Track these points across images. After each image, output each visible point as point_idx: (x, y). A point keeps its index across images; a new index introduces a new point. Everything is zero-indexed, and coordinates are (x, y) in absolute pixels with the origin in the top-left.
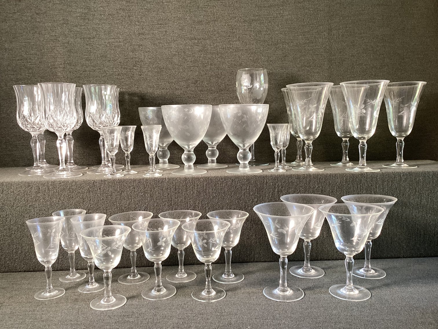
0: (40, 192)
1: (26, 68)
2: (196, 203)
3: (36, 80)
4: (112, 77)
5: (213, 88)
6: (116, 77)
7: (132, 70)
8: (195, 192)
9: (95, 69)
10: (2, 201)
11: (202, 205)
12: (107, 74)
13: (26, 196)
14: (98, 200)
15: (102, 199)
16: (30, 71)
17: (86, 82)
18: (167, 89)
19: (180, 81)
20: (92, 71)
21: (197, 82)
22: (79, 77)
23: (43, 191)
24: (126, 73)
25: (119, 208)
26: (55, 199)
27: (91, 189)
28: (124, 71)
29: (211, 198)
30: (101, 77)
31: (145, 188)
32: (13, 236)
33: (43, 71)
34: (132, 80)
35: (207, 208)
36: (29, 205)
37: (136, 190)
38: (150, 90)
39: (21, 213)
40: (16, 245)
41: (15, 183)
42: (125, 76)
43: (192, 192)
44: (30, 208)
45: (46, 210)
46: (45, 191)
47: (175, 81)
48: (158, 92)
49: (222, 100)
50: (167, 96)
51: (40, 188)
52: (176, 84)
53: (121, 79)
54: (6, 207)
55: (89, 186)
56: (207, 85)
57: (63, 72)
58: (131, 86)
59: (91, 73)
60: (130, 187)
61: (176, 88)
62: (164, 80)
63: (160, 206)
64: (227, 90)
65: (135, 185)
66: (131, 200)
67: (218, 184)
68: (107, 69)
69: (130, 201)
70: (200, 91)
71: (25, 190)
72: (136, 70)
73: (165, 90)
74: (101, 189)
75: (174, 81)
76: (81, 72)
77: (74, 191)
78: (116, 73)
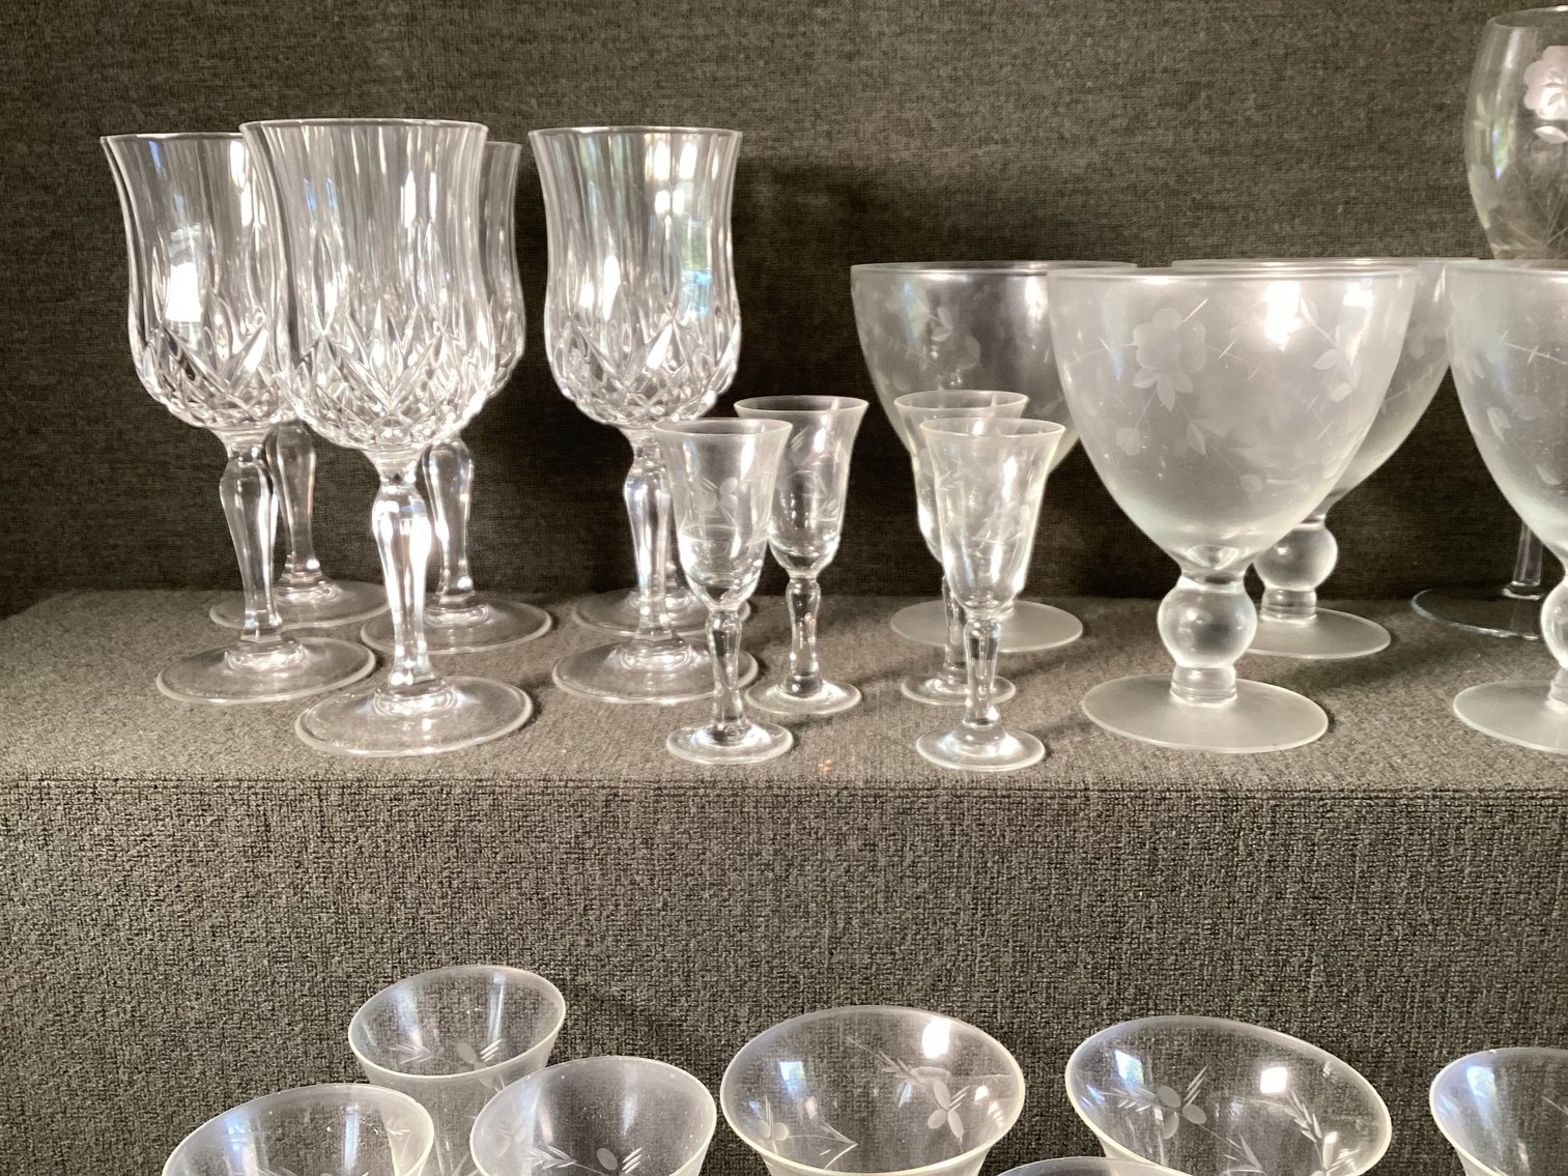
0: (272, 846)
1: (198, 22)
2: (1286, 962)
3: (255, 93)
4: (682, 70)
5: (1292, 136)
6: (704, 73)
7: (802, 29)
8: (1292, 888)
9: (584, 21)
10: (47, 891)
11: (1330, 975)
12: (652, 53)
13: (186, 869)
14: (638, 913)
15: (659, 905)
16: (224, 42)
17: (533, 102)
18: (1005, 141)
19: (1090, 91)
20: (570, 35)
21: (1193, 97)
22: (494, 74)
23: (294, 842)
24: (766, 43)
25: (764, 968)
26: (366, 896)
27: (589, 844)
28: (755, 34)
29: (1399, 932)
30: (618, 73)
31: (942, 847)
32: (123, 1098)
33: (293, 40)
34: (798, 91)
35: (1361, 999)
36: (208, 923)
37: (882, 862)
38: (904, 151)
39: (161, 968)
40: (144, 1149)
41: (120, 783)
42: (761, 63)
43: (1265, 890)
44: (218, 944)
45: (313, 957)
46: (305, 842)
47: (1060, 92)
48: (948, 162)
49: (1340, 208)
50: (1005, 186)
51: (274, 820)
52: (1062, 110)
53: (733, 81)
54: (74, 931)
55: (577, 825)
56: (1257, 117)
57: (405, 44)
58: (792, 126)
59: (566, 49)
60: (841, 838)
61: (1062, 138)
62: (992, 82)
63: (1040, 970)
64: (1381, 148)
65: (874, 825)
66: (848, 921)
67: (1460, 839)
68: (654, 23)
69: (841, 925)
70: (1210, 151)
71: (178, 835)
72: (824, 23)
73: (993, 148)
74: (657, 841)
75: (1047, 90)
76: (508, 45)
77: (487, 852)
78: (709, 45)
